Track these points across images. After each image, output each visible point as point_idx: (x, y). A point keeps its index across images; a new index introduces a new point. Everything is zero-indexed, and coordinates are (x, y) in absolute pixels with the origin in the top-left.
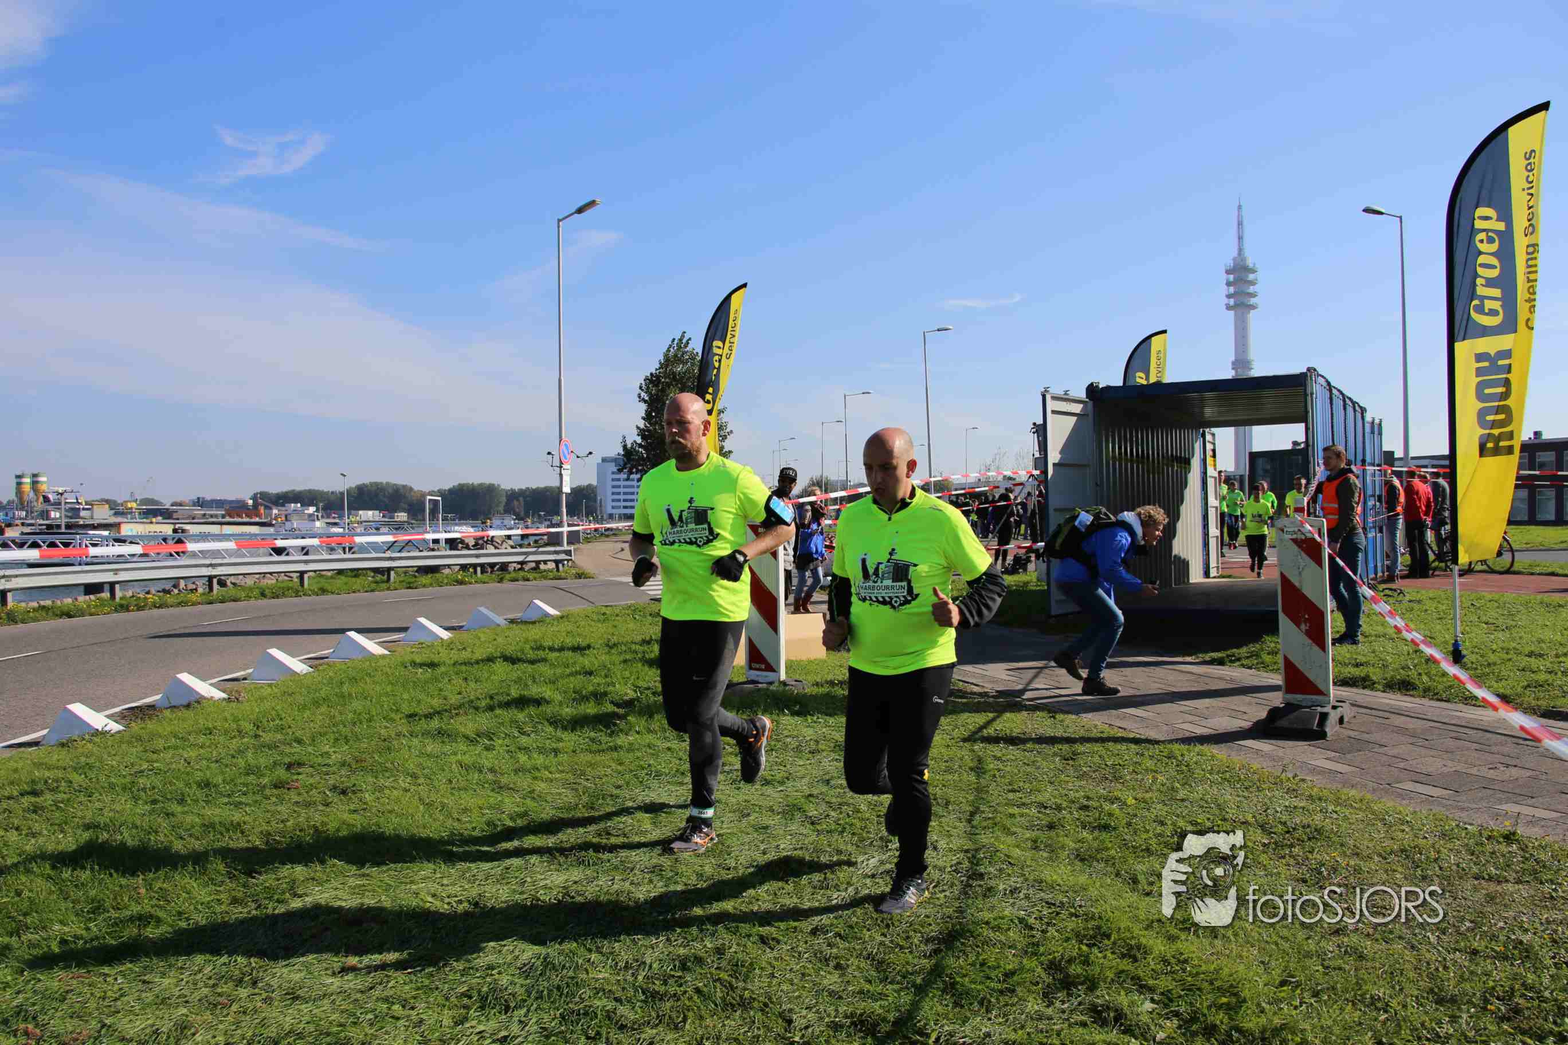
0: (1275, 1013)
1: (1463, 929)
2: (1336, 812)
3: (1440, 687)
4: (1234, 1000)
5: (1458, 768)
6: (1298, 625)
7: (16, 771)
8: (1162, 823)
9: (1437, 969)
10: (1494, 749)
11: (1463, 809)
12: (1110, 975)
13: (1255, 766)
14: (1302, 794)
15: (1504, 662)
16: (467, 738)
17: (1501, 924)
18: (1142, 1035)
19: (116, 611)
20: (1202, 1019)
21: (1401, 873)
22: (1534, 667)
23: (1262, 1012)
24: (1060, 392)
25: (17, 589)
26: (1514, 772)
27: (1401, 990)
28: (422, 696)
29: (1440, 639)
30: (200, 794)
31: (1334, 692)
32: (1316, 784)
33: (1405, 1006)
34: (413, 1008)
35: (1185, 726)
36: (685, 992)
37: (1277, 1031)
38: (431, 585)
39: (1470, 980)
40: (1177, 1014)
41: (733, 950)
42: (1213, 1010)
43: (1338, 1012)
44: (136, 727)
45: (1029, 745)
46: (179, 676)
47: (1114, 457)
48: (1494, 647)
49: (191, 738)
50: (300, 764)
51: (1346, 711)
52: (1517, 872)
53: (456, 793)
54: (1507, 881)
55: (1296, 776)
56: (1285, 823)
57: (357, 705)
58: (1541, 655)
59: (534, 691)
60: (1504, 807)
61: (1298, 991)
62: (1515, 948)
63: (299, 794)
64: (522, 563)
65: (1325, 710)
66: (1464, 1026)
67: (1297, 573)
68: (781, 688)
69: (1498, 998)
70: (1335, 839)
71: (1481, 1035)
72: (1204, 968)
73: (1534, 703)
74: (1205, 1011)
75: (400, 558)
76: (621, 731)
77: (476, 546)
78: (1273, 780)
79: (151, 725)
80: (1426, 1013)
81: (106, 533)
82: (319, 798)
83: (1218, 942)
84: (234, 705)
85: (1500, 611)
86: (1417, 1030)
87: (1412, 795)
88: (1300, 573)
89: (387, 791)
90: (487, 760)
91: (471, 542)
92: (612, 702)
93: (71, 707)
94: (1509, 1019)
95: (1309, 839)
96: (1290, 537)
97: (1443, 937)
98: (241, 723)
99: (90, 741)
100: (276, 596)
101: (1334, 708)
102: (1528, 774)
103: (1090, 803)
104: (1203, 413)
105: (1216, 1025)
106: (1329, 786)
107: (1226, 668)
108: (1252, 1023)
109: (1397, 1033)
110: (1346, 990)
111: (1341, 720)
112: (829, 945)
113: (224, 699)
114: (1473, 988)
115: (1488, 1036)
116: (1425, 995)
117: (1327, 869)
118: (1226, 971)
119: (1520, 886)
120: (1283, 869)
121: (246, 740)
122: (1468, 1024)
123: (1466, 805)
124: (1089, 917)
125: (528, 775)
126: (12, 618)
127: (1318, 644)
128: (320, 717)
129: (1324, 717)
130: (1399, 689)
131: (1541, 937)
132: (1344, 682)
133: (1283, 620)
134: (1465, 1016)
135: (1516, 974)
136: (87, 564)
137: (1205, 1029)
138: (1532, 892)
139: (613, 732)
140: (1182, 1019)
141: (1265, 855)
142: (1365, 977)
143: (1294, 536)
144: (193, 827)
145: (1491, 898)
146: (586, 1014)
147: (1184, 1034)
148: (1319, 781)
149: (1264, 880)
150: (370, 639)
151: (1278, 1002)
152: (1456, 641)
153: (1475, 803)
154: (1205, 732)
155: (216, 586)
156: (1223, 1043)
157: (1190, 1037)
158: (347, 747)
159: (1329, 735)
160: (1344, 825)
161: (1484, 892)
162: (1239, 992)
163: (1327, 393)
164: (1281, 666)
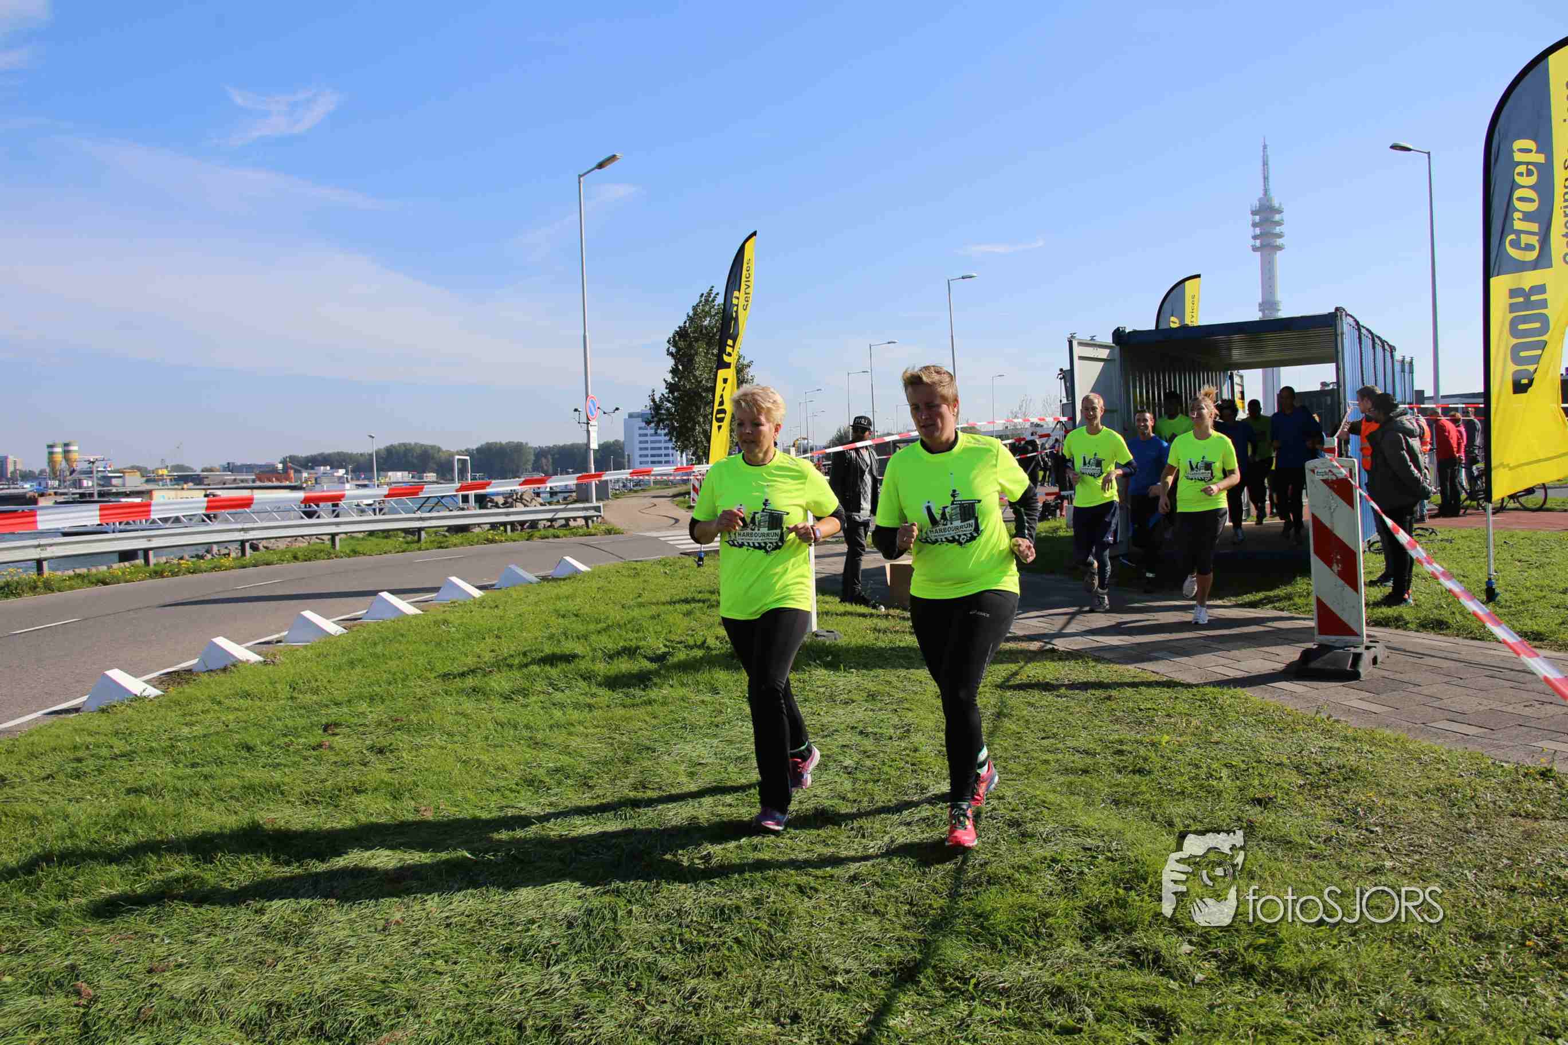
0: (1313, 953)
1: (1500, 866)
2: (1371, 752)
3: (1474, 626)
4: (1271, 941)
5: (1493, 706)
6: (1330, 566)
7: (58, 736)
8: (1197, 767)
9: (1475, 906)
10: (1529, 687)
11: (1498, 747)
12: (1147, 917)
13: (1289, 709)
14: (1337, 735)
15: (1538, 598)
16: (501, 695)
17: (1539, 861)
18: (1181, 976)
19: (151, 577)
20: (1240, 959)
21: (1438, 812)
23: (1300, 952)
24: (1087, 338)
25: (52, 558)
26: (1550, 709)
28: (456, 655)
29: (1473, 578)
31: (1365, 630)
32: (1351, 725)
33: (1442, 943)
34: (455, 963)
35: (1217, 669)
36: (724, 943)
37: (1315, 970)
38: (462, 544)
39: (1511, 917)
40: (1215, 955)
41: (771, 900)
42: (1251, 950)
43: (1376, 951)
44: (173, 691)
45: (1063, 690)
46: (214, 640)
47: (1142, 401)
48: (1528, 584)
49: (228, 702)
50: (337, 725)
51: (1379, 650)
52: (1555, 809)
53: (492, 750)
54: (1544, 818)
55: (1330, 716)
56: (1320, 764)
57: (393, 664)
59: (569, 646)
60: (1540, 744)
61: (1336, 931)
62: (1552, 884)
63: (337, 754)
64: (552, 520)
65: (1358, 650)
66: (1503, 962)
67: (1328, 513)
69: (1536, 934)
70: (1371, 779)
71: (1520, 971)
74: (1242, 951)
75: (431, 518)
76: (655, 684)
77: (506, 504)
78: (1307, 722)
79: (188, 689)
80: (1465, 950)
82: (356, 758)
84: (270, 667)
85: (1533, 548)
86: (1455, 967)
87: (1447, 734)
88: (1332, 515)
89: (424, 751)
90: (523, 717)
91: (500, 500)
92: (645, 657)
93: (110, 673)
94: (1547, 955)
95: (1345, 779)
96: (1321, 477)
97: (1480, 874)
98: (279, 686)
99: (129, 706)
100: (310, 560)
101: (1368, 648)
102: (1564, 711)
103: (1124, 747)
104: (1230, 356)
105: (1254, 965)
106: (1363, 726)
107: (1258, 610)
108: (1290, 962)
109: (1435, 970)
111: (1375, 661)
112: (867, 893)
113: (261, 662)
114: (1512, 925)
115: (1527, 972)
116: (1463, 932)
117: (1363, 810)
119: (1558, 823)
120: (1318, 810)
121: (283, 702)
122: (1506, 960)
123: (1502, 743)
124: (1124, 861)
125: (564, 730)
126: (49, 587)
127: (1348, 583)
128: (355, 677)
129: (1357, 657)
130: (1433, 628)
133: (1315, 562)
134: (1503, 952)
135: (1555, 910)
136: (121, 531)
137: (1243, 969)
139: (646, 686)
140: (1221, 960)
143: (1325, 477)
144: (233, 789)
145: (1528, 835)
146: (626, 966)
147: (1223, 975)
148: (1353, 721)
149: (1301, 821)
150: (403, 600)
151: (1316, 941)
152: (1490, 579)
153: (1511, 741)
154: (1239, 674)
155: (248, 550)
156: (1262, 984)
157: (1229, 977)
158: (383, 706)
159: (1362, 675)
160: (1380, 765)
161: (1521, 829)
162: (1277, 932)
163: (1356, 333)
164: (1315, 608)
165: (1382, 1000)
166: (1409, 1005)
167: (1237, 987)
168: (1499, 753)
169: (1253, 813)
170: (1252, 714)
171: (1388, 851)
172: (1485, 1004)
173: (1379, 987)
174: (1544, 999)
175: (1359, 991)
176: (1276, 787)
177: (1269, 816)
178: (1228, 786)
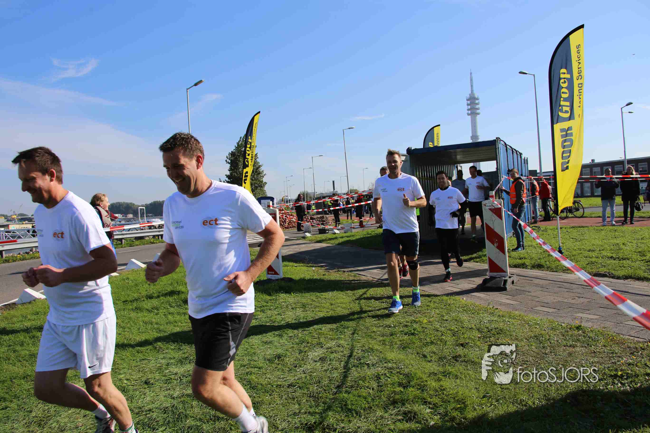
0: (480, 410)
2: (509, 321)
3: (553, 266)
4: (463, 405)
5: (560, 300)
6: (494, 245)
9: (547, 386)
10: (574, 291)
11: (561, 317)
12: (411, 398)
13: (477, 304)
14: (496, 315)
15: (579, 254)
16: (148, 310)
17: (574, 365)
18: (424, 423)
20: (449, 415)
21: (534, 346)
22: (591, 255)
23: (474, 410)
26: (582, 300)
27: (533, 396)
28: (131, 293)
29: (554, 246)
30: (30, 342)
31: (509, 270)
32: (502, 310)
33: (534, 403)
35: (449, 288)
37: (480, 418)
38: (140, 245)
39: (561, 390)
40: (439, 413)
42: (454, 410)
44: (6, 313)
45: (384, 300)
46: (25, 290)
48: (575, 248)
49: (29, 317)
51: (515, 278)
52: (581, 343)
54: (577, 346)
56: (488, 327)
58: (593, 251)
60: (577, 315)
61: (490, 400)
65: (506, 278)
67: (492, 222)
68: (281, 281)
69: (572, 397)
70: (508, 333)
71: (564, 414)
72: (451, 393)
73: (590, 270)
74: (451, 411)
75: (126, 234)
77: (159, 227)
78: (484, 309)
79: (12, 312)
81: (3, 229)
83: (458, 381)
85: (578, 233)
87: (541, 312)
88: (493, 223)
90: (155, 319)
91: (157, 226)
94: (576, 406)
95: (497, 334)
96: (488, 208)
101: (510, 277)
102: (587, 300)
103: (408, 324)
104: (456, 158)
105: (455, 417)
106: (507, 310)
107: (467, 263)
108: (470, 415)
110: (510, 398)
111: (513, 282)
118: (461, 392)
119: (582, 348)
123: (562, 315)
127: (501, 251)
129: (505, 281)
130: (537, 268)
132: (516, 266)
133: (487, 242)
134: (558, 405)
135: (579, 386)
137: (450, 419)
138: (587, 350)
140: (442, 415)
141: (479, 342)
142: (518, 391)
143: (490, 208)
144: (25, 356)
145: (570, 354)
146: (188, 429)
147: (442, 421)
148: (503, 308)
149: (478, 353)
151: (482, 405)
152: (560, 247)
153: (566, 314)
154: (458, 290)
156: (458, 425)
157: (444, 422)
159: (508, 289)
160: (512, 327)
161: (568, 352)
162: (465, 402)
163: (505, 148)
164: (488, 261)
168: (561, 320)
169: (460, 351)
170: (462, 307)
176: (469, 338)
177: (466, 351)
178: (449, 339)
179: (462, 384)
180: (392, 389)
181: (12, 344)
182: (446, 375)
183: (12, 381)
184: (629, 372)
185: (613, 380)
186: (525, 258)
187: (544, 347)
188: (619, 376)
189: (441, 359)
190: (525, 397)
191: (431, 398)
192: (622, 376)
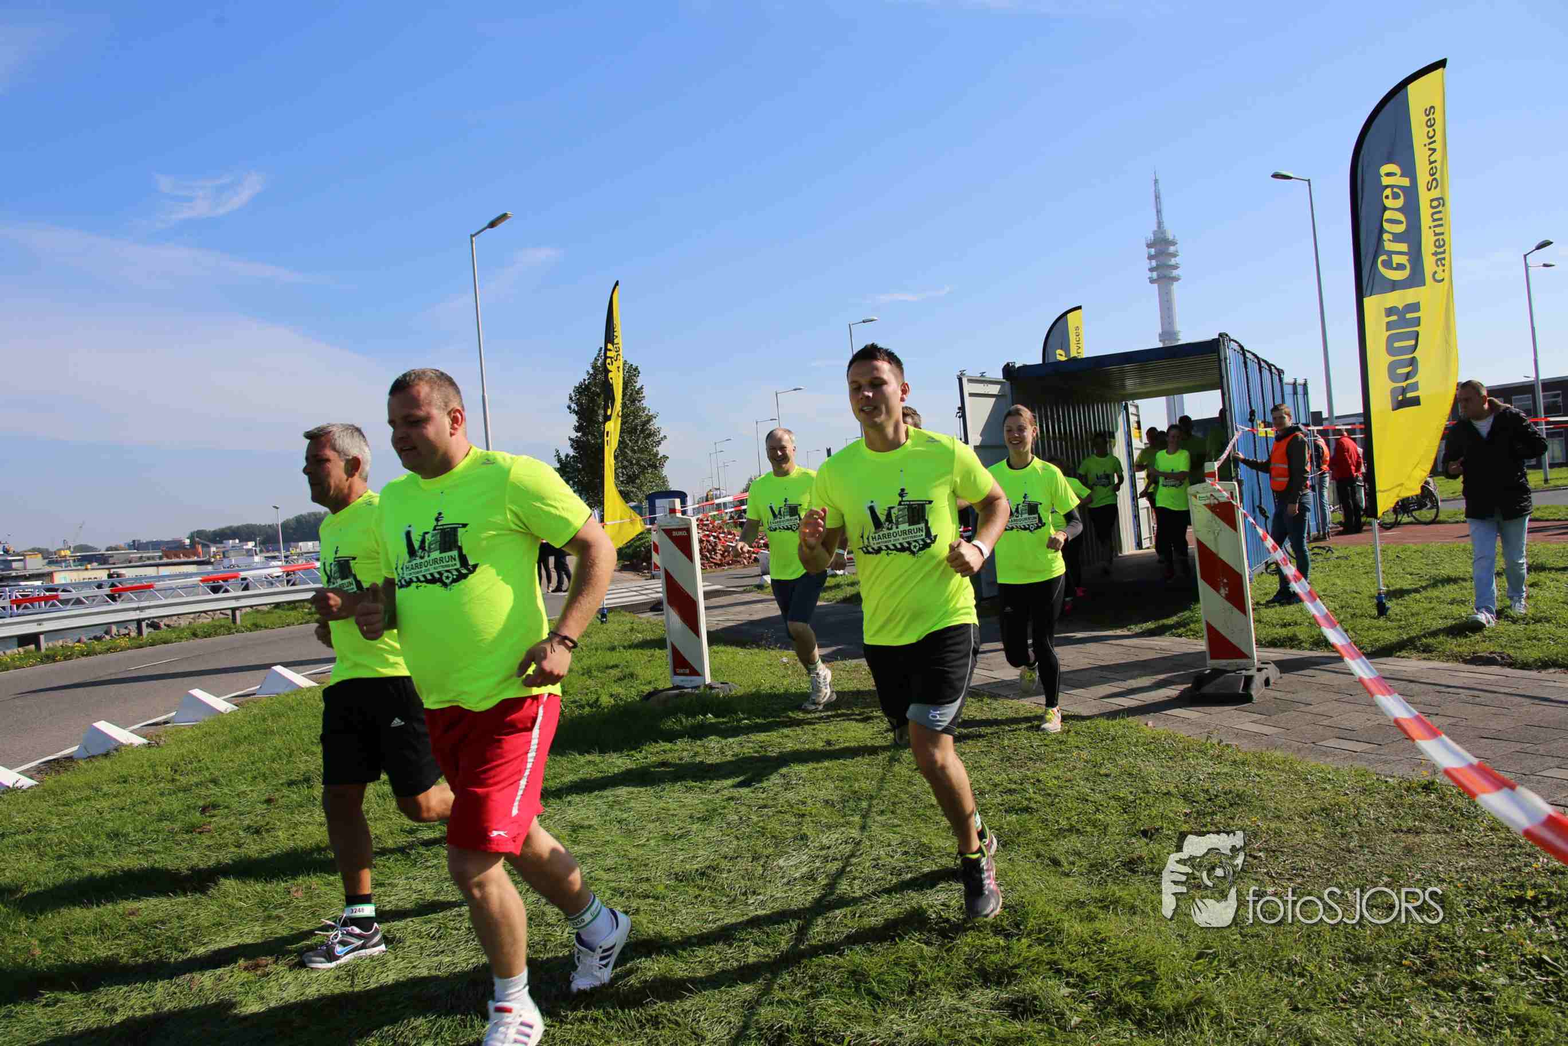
0: (1191, 988)
2: (1258, 775)
3: (1365, 640)
4: (1149, 977)
6: (1217, 590)
11: (1385, 762)
13: (1182, 734)
14: (1227, 760)
15: (1426, 611)
17: (1418, 876)
19: (40, 662)
20: (1117, 999)
21: (1321, 833)
23: (1177, 987)
24: (977, 375)
27: (1318, 952)
30: (109, 846)
31: (1257, 653)
32: (1241, 748)
33: (1320, 969)
35: (1113, 700)
37: (1191, 1006)
39: (1387, 937)
40: (1092, 997)
42: (1127, 989)
43: (1254, 981)
44: (50, 781)
46: (96, 725)
48: (1418, 597)
49: (105, 788)
50: (215, 806)
51: (1271, 672)
52: (1435, 822)
54: (1425, 832)
55: (1221, 741)
56: (1207, 791)
57: (277, 741)
58: (1463, 602)
61: (1216, 963)
63: (212, 837)
65: (1250, 673)
66: (1379, 983)
67: (1212, 537)
68: (708, 691)
69: (1413, 953)
70: (1257, 803)
71: (1395, 992)
72: (1120, 947)
73: (1456, 649)
74: (1120, 991)
78: (1197, 748)
79: (64, 777)
80: (1343, 974)
81: (38, 583)
82: (231, 840)
83: (1137, 919)
84: (153, 750)
85: (1424, 561)
86: (1332, 992)
87: (1337, 752)
88: (1217, 540)
89: (301, 829)
94: (1424, 972)
95: (1231, 805)
96: (1204, 502)
98: (158, 768)
100: (209, 636)
101: (1259, 670)
102: (1449, 722)
103: (1014, 786)
104: (1123, 386)
105: (1130, 1005)
106: (1253, 749)
107: (1157, 638)
108: (1167, 1000)
109: (1313, 997)
110: (1263, 958)
111: (1267, 682)
113: (144, 745)
114: (1389, 945)
115: (1402, 992)
116: (1342, 955)
118: (1143, 946)
119: (1438, 836)
121: (162, 785)
122: (1383, 981)
123: (1388, 758)
127: (1236, 606)
128: (240, 756)
129: (1249, 680)
131: (1456, 886)
132: (1273, 643)
133: (1202, 586)
137: (1119, 1009)
138: (1449, 841)
140: (1097, 1001)
141: (1186, 825)
142: (1282, 942)
143: (1207, 502)
145: (1408, 851)
147: (1099, 1016)
148: (1243, 744)
150: (298, 672)
151: (1195, 975)
152: (1380, 594)
153: (1397, 755)
154: (1133, 703)
155: (146, 631)
156: (1139, 1024)
157: (1104, 1020)
158: (263, 786)
159: (1255, 698)
160: (1266, 788)
161: (1402, 845)
162: (1155, 969)
163: (1241, 358)
164: (1205, 633)
165: (1258, 1033)
166: (1284, 1036)
167: (1113, 1028)
168: (1386, 769)
169: (1141, 847)
170: (1144, 744)
171: (1271, 877)
172: (1360, 1030)
173: (1256, 1019)
174: (1419, 1018)
175: (1235, 1024)
176: (1162, 817)
177: (1154, 847)
178: (1114, 819)
179: (1146, 927)
180: (978, 942)
181: (67, 853)
182: (1107, 907)
183: (66, 939)
184: (1554, 890)
185: (1514, 910)
186: (1296, 624)
187: (1344, 835)
188: (1528, 901)
189: (1094, 867)
190: (1299, 954)
191: (1072, 962)
192: (1535, 901)
